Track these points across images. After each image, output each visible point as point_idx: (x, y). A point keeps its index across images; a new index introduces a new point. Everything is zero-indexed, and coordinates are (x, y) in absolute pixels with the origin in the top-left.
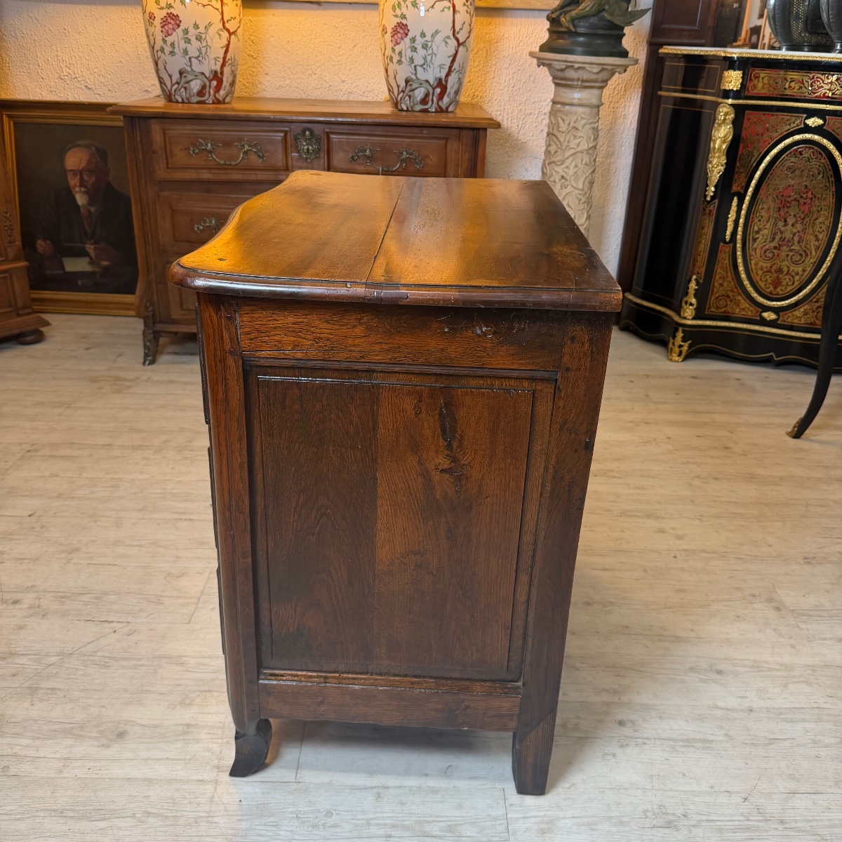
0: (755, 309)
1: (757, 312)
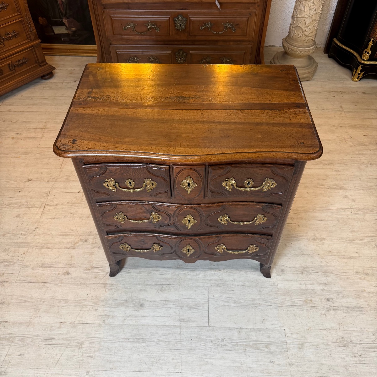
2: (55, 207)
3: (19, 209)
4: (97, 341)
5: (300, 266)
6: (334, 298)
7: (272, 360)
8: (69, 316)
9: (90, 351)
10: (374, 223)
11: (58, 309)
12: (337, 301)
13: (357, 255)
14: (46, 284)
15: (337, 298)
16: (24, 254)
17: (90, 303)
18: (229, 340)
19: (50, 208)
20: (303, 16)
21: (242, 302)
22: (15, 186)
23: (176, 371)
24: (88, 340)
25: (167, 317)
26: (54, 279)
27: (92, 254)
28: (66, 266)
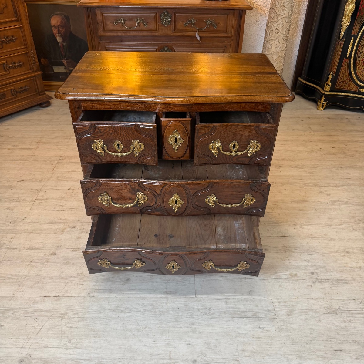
0: (357, 87)
1: (357, 89)
2: (45, 200)
3: (10, 203)
4: (81, 312)
5: (283, 246)
6: (318, 272)
7: (261, 327)
8: (54, 290)
9: (74, 321)
10: (350, 212)
11: (42, 284)
12: (322, 274)
13: (336, 237)
14: (31, 263)
15: (321, 272)
16: (12, 238)
17: (76, 279)
18: (216, 309)
19: (40, 201)
20: (270, 53)
21: (228, 277)
22: (7, 185)
23: (163, 338)
24: (71, 312)
25: (154, 289)
26: (40, 259)
27: (79, 238)
28: (53, 248)
